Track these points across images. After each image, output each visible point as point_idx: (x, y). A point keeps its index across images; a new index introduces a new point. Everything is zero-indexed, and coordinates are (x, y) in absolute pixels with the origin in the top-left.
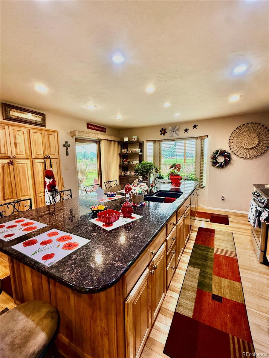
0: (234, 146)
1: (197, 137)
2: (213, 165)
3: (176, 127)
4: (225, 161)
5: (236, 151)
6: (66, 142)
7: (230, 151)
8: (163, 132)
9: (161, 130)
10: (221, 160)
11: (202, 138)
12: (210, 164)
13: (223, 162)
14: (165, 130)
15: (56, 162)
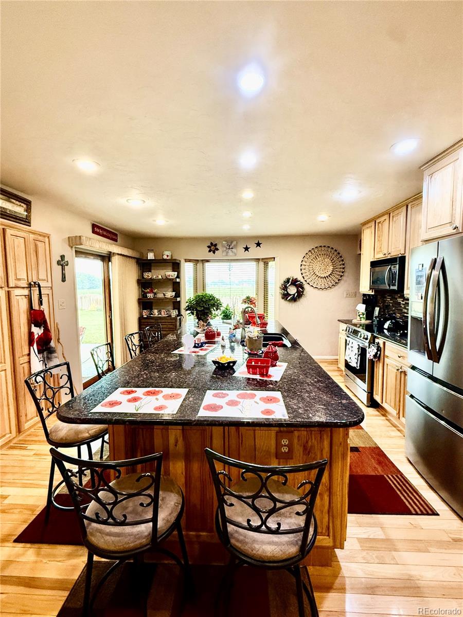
0: (307, 274)
1: (259, 259)
2: (283, 298)
3: (232, 242)
4: (298, 292)
5: (310, 280)
6: (63, 257)
7: (302, 280)
8: (213, 248)
9: (210, 245)
10: (292, 290)
11: (266, 261)
12: (279, 296)
13: (295, 294)
14: (216, 245)
15: (48, 294)
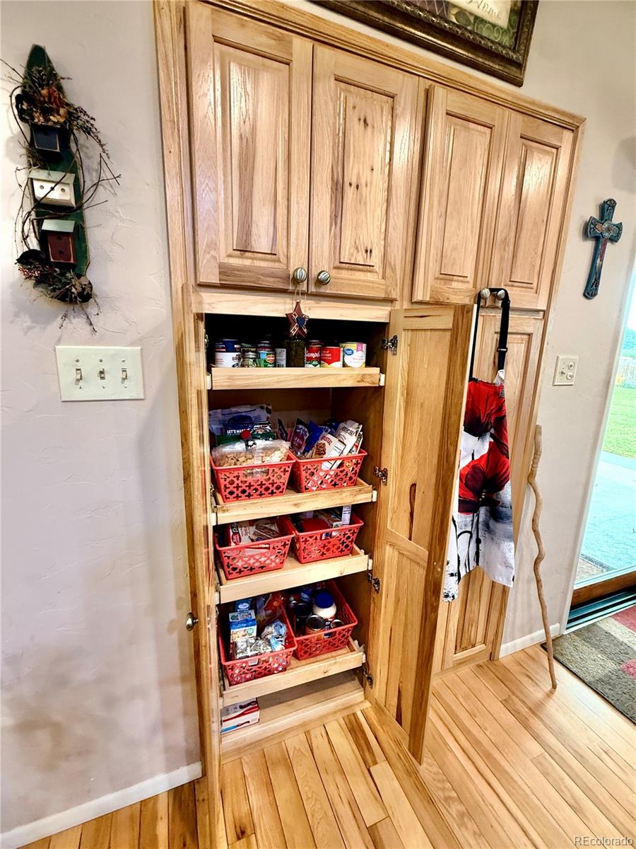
6: (606, 208)
15: (530, 335)
